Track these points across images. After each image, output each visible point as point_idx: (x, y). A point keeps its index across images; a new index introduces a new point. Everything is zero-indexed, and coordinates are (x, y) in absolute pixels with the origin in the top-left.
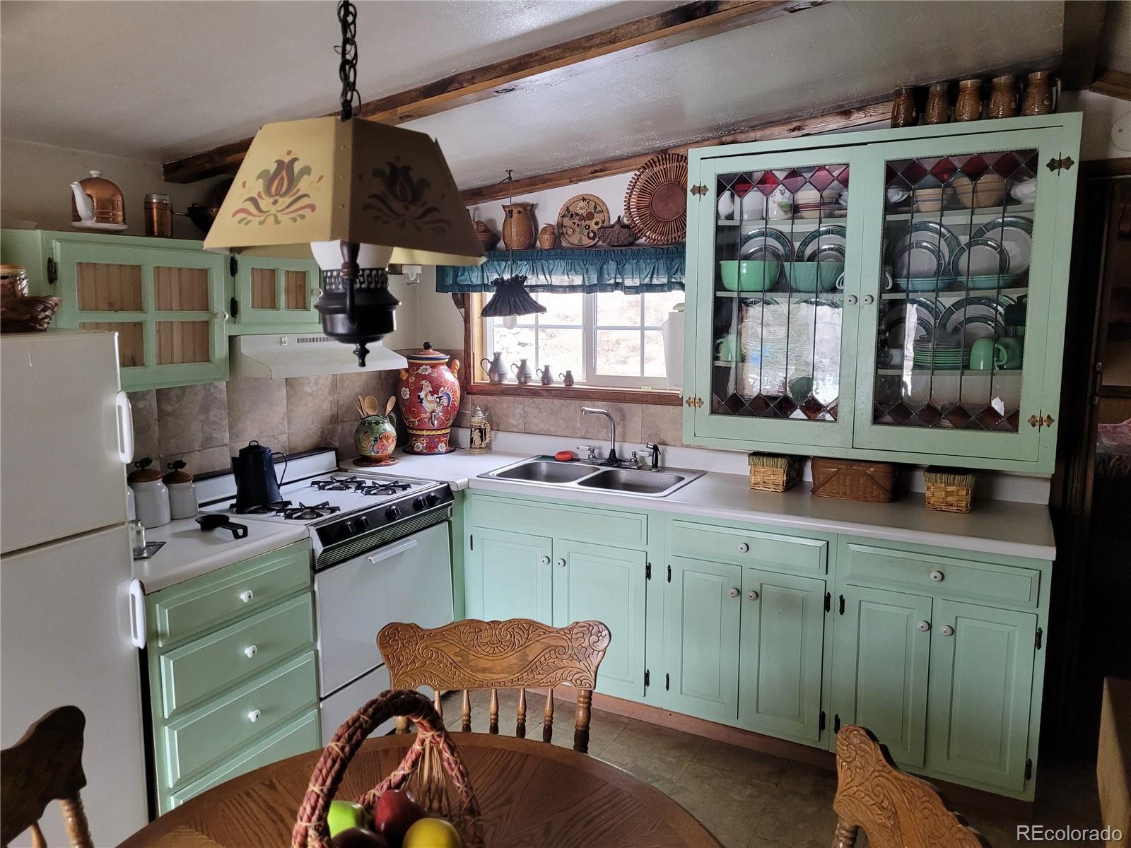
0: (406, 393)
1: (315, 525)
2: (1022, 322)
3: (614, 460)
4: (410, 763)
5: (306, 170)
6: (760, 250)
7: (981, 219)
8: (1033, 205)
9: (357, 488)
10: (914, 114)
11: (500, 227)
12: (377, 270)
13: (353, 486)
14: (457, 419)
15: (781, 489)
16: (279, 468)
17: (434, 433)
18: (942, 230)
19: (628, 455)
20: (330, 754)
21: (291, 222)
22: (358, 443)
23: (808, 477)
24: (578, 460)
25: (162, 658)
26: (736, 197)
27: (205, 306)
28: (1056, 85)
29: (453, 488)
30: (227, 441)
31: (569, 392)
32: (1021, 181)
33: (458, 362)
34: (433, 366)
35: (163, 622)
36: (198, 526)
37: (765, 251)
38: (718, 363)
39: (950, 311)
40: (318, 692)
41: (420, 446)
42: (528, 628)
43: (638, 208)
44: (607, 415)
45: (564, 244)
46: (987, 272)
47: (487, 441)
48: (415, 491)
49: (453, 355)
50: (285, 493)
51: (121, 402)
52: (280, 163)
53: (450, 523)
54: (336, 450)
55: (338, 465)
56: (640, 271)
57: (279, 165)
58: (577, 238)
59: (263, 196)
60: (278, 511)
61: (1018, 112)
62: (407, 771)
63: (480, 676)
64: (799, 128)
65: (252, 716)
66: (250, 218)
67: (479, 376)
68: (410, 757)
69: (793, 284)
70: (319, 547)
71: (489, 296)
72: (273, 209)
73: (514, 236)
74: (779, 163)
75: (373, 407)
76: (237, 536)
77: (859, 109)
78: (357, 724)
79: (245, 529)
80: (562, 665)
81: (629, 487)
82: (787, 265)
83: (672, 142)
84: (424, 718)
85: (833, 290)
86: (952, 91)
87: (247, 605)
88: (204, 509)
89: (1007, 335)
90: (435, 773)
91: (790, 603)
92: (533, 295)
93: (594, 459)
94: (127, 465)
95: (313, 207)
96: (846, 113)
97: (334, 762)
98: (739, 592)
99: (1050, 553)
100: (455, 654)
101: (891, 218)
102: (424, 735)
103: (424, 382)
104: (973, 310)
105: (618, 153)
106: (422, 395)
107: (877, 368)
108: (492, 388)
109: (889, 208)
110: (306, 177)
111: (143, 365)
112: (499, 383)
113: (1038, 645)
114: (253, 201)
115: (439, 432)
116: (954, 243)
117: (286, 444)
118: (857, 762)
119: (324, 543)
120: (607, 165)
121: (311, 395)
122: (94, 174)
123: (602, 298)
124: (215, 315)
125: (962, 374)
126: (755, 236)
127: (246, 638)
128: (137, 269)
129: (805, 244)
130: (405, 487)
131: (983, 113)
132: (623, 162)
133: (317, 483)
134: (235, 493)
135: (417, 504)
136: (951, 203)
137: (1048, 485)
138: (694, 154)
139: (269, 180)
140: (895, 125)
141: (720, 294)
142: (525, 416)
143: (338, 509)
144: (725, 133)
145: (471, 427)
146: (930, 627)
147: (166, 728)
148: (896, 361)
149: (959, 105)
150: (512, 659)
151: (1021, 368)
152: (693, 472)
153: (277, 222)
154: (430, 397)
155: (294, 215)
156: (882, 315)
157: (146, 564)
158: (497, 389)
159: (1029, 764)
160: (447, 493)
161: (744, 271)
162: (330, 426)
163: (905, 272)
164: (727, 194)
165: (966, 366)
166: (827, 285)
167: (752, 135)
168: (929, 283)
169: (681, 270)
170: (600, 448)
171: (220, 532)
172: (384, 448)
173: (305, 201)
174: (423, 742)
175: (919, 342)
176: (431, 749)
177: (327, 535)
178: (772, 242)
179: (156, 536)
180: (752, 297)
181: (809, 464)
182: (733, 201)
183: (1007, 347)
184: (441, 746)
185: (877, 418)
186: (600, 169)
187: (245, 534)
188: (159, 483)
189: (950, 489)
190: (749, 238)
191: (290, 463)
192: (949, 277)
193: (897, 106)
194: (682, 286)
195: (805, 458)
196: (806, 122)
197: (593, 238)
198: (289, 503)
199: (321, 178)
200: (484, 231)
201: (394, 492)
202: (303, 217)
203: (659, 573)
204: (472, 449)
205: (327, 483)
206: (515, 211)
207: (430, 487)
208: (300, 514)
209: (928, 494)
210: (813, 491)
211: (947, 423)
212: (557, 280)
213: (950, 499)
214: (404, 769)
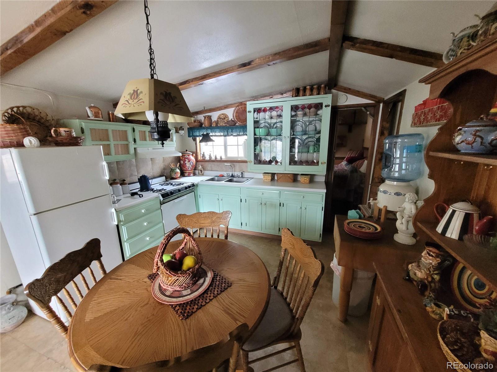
0: (182, 162)
1: (160, 194)
2: (320, 142)
3: (232, 176)
4: (184, 244)
5: (141, 92)
6: (264, 126)
7: (311, 119)
8: (322, 115)
9: (171, 185)
10: (297, 94)
11: (203, 122)
12: (165, 121)
13: (170, 184)
14: (195, 169)
15: (270, 181)
16: (150, 181)
17: (189, 171)
18: (303, 121)
19: (236, 175)
20: (162, 243)
21: (138, 106)
22: (171, 174)
23: (276, 178)
24: (224, 176)
25: (123, 226)
26: (258, 113)
27: (127, 140)
28: (326, 88)
29: (195, 184)
30: (136, 174)
31: (221, 161)
32: (319, 110)
33: (194, 154)
34: (188, 155)
35: (122, 218)
36: (130, 195)
37: (265, 126)
38: (255, 153)
39: (305, 140)
40: (164, 233)
41: (186, 175)
42: (212, 213)
43: (236, 116)
44: (230, 166)
45: (219, 125)
46: (313, 131)
47: (203, 173)
48: (185, 185)
49: (193, 153)
50: (152, 187)
51: (105, 163)
52: (134, 90)
53: (194, 192)
54: (165, 176)
55: (166, 180)
56: (237, 131)
57: (134, 92)
58: (221, 124)
59: (130, 100)
60: (151, 191)
61: (319, 94)
62: (184, 246)
63: (202, 225)
64: (272, 97)
65: (148, 239)
66: (127, 105)
67: (200, 158)
68: (184, 243)
69: (271, 134)
70: (162, 199)
71: (201, 138)
72: (133, 103)
73: (206, 124)
74: (268, 106)
75: (174, 166)
76: (140, 197)
77: (285, 93)
78: (169, 236)
79: (142, 195)
80: (221, 221)
81: (236, 182)
82: (270, 129)
83: (243, 100)
84: (187, 234)
85: (280, 135)
86: (305, 89)
87: (144, 213)
88: (131, 191)
89: (317, 145)
90: (190, 246)
91: (272, 205)
92: (211, 138)
93: (228, 176)
94: (108, 180)
95: (144, 102)
96: (282, 94)
97: (163, 245)
98: (261, 204)
99: (325, 191)
100: (196, 220)
101: (292, 118)
102: (188, 238)
103: (186, 159)
104: (310, 139)
105: (230, 103)
106: (186, 162)
107: (290, 153)
108: (203, 160)
109: (292, 116)
110: (141, 94)
111: (111, 155)
112: (205, 159)
113: (322, 210)
114: (127, 101)
115: (191, 171)
116: (305, 124)
117: (152, 176)
118: (286, 236)
119: (163, 198)
120: (228, 106)
121: (158, 163)
122: (92, 105)
123: (228, 138)
124: (130, 142)
125: (307, 153)
126: (263, 123)
127: (145, 221)
128: (107, 130)
129: (274, 125)
130: (183, 184)
131: (311, 94)
132: (232, 105)
133: (161, 184)
134: (140, 187)
135: (186, 188)
136: (305, 115)
137: (325, 177)
138: (248, 103)
139: (131, 95)
140: (293, 97)
141: (255, 136)
142: (211, 167)
143: (166, 190)
144: (255, 98)
145: (198, 170)
146: (301, 208)
147: (126, 243)
148: (294, 151)
149: (306, 92)
150: (209, 221)
151: (319, 152)
152: (251, 178)
153: (134, 106)
154: (188, 163)
155: (138, 104)
156: (291, 141)
157: (117, 204)
158: (204, 161)
159: (320, 234)
160: (193, 185)
161: (260, 131)
162: (163, 171)
163: (295, 131)
164: (256, 113)
165: (308, 152)
166: (279, 134)
167: (261, 99)
168: (301, 133)
169: (246, 131)
170: (229, 174)
171: (136, 196)
172: (177, 175)
173: (141, 100)
174: (187, 239)
175: (299, 147)
176: (189, 241)
177: (163, 196)
178: (266, 124)
179: (119, 198)
180: (263, 137)
181: (276, 175)
182: (257, 114)
183: (316, 147)
184: (191, 240)
185: (290, 164)
186: (226, 107)
187: (142, 196)
188: (119, 185)
189: (305, 179)
190: (262, 123)
191: (153, 180)
192: (305, 133)
193: (293, 92)
194: (246, 135)
195: (275, 173)
196: (274, 96)
197: (225, 124)
198: (154, 189)
199: (146, 94)
200: (199, 122)
201: (180, 185)
202: (141, 105)
203: (243, 201)
204: (199, 175)
205: (164, 184)
206: (206, 117)
207: (189, 184)
208: (156, 191)
209: (301, 180)
210: (277, 181)
211: (304, 164)
212: (217, 134)
213: (305, 181)
214: (183, 245)
